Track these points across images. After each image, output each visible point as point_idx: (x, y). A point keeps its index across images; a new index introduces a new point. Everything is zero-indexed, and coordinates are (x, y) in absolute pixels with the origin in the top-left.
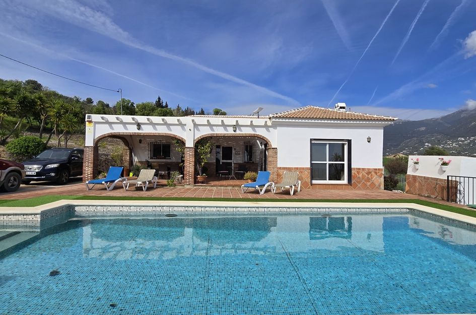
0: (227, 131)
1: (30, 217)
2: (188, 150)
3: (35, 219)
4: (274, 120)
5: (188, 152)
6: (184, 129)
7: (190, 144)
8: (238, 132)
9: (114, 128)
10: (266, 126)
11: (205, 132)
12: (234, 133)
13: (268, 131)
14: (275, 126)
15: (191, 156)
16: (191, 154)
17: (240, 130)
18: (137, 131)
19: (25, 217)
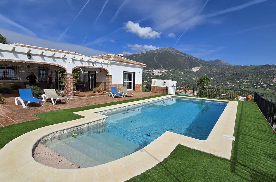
0: (90, 65)
1: (101, 120)
2: (69, 75)
3: (103, 121)
4: (112, 61)
5: (69, 77)
6: (65, 62)
7: (69, 71)
8: (95, 66)
9: (4, 55)
10: (107, 64)
11: (78, 64)
12: (93, 66)
13: (108, 66)
14: (111, 64)
15: (71, 79)
16: (71, 78)
17: (96, 65)
18: (29, 60)
19: (99, 121)
